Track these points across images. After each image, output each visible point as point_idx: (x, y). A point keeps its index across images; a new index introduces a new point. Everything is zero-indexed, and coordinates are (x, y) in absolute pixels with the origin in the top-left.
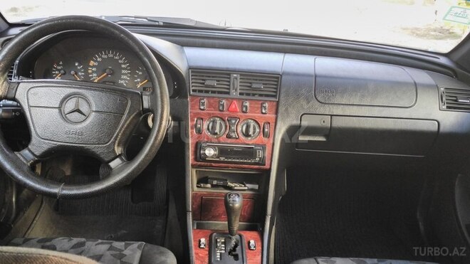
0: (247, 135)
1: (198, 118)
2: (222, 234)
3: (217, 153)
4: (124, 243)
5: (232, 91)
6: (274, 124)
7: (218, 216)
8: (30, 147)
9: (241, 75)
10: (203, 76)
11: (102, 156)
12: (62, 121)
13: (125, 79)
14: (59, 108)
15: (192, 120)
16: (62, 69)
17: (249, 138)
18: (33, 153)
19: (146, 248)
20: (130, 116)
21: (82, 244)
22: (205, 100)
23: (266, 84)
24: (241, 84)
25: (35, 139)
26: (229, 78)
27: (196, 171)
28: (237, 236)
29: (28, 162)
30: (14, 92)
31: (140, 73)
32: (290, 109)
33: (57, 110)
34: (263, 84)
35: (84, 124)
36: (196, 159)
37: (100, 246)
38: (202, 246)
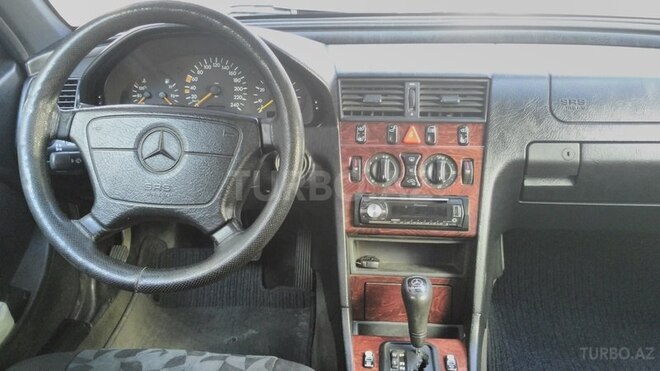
0: (435, 180)
1: (354, 157)
2: (398, 343)
3: (386, 211)
4: (244, 358)
5: (408, 110)
6: (480, 161)
7: (392, 314)
8: (93, 211)
9: (422, 83)
10: (360, 89)
11: (202, 223)
12: (140, 170)
13: (239, 101)
14: (135, 149)
15: (345, 160)
16: (146, 90)
17: (440, 187)
18: (98, 222)
19: (278, 367)
20: (243, 158)
21: (180, 360)
22: (365, 128)
23: (465, 96)
24: (422, 98)
25: (101, 200)
26: (403, 90)
27: (355, 242)
28: (425, 349)
29: (91, 235)
30: (67, 127)
31: (262, 90)
32: (508, 135)
33: (132, 153)
34: (460, 95)
35: (172, 174)
36: (352, 223)
37: (208, 363)
38: (368, 364)
